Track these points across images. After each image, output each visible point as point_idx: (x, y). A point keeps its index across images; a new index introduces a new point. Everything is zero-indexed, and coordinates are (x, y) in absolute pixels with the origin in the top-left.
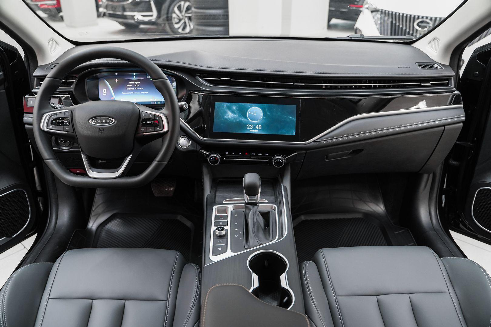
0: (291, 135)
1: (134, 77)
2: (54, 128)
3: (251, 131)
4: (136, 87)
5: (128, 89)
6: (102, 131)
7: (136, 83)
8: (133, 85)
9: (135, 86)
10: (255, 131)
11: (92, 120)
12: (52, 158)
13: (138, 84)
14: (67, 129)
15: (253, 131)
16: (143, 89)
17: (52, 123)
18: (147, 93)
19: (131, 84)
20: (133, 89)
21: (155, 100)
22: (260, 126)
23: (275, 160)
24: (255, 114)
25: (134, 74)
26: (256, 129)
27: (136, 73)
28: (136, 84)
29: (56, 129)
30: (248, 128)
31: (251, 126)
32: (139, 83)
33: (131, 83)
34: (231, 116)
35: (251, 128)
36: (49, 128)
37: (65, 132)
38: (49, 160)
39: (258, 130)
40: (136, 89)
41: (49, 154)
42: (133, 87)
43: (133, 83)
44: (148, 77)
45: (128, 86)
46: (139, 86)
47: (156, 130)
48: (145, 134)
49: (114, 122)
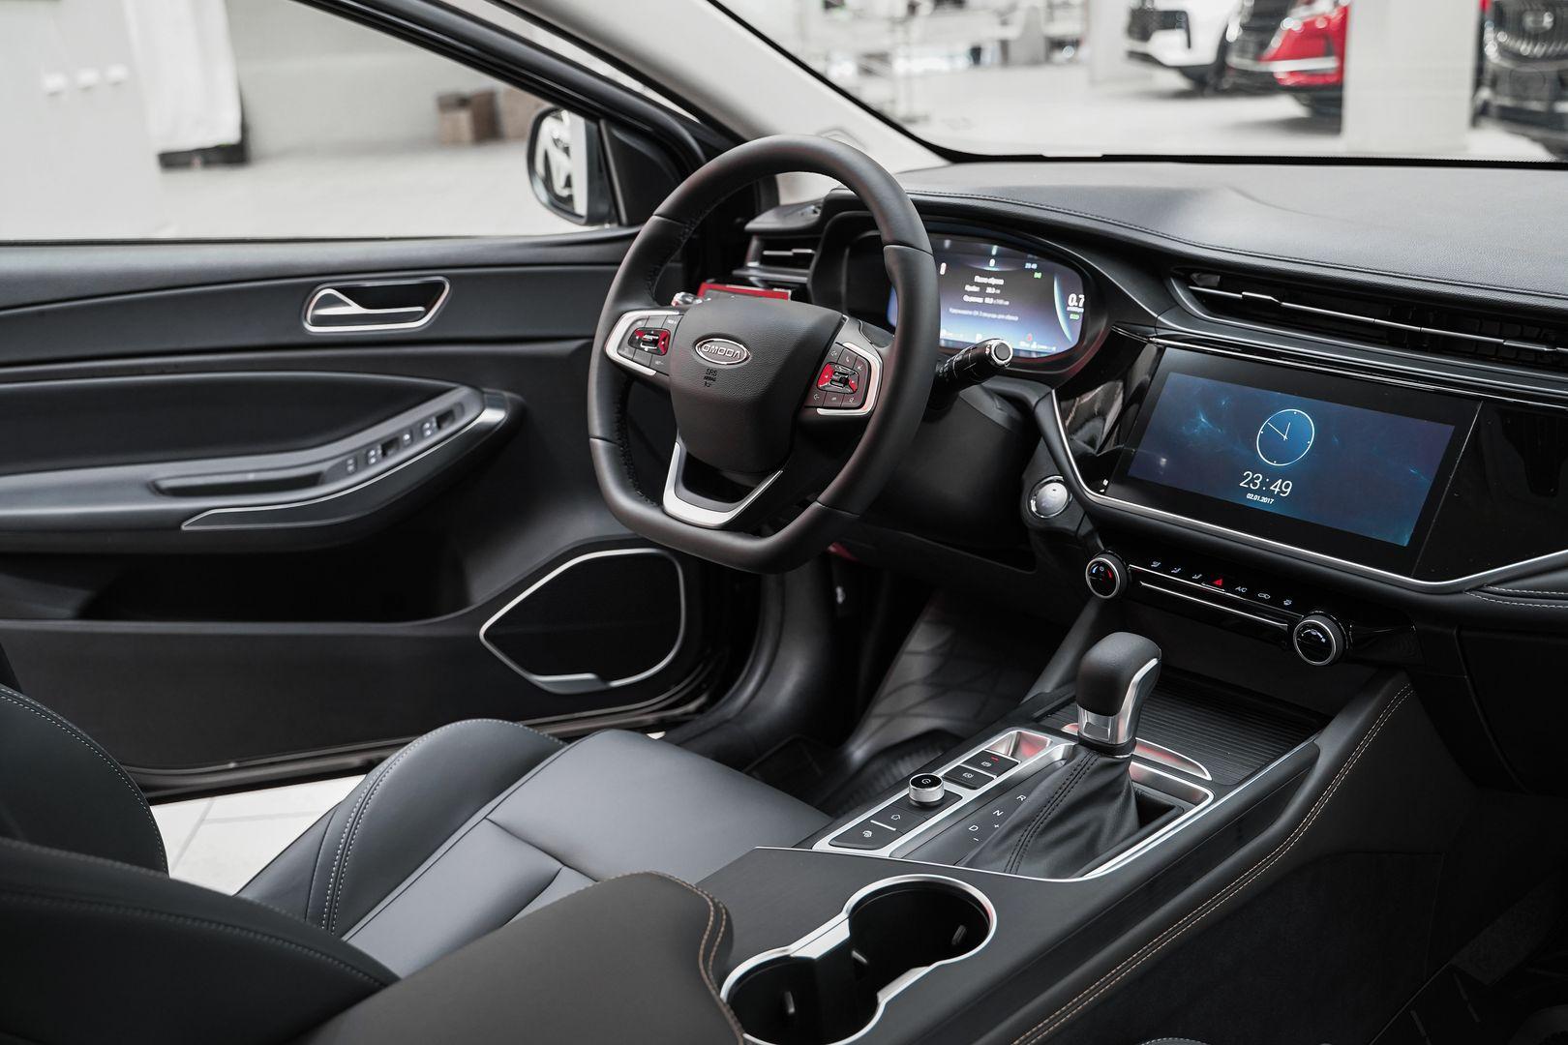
0: (1389, 540)
1: (992, 262)
2: (631, 357)
3: (1249, 496)
4: (990, 295)
5: (966, 298)
6: (710, 379)
7: (993, 281)
8: (983, 286)
9: (989, 290)
10: (1265, 500)
11: (701, 346)
12: (607, 436)
13: (996, 287)
14: (657, 363)
15: (1256, 498)
16: (1007, 303)
17: (631, 342)
18: (1016, 318)
19: (978, 284)
20: (980, 300)
21: (1034, 347)
22: (1287, 486)
23: (1305, 627)
24: (1285, 437)
25: (995, 250)
26: (1270, 494)
27: (1004, 249)
28: (991, 285)
29: (635, 358)
30: (1241, 484)
31: (1258, 478)
32: (1001, 282)
33: (978, 279)
34: (1203, 429)
35: (1255, 485)
36: (620, 352)
37: (651, 372)
38: (599, 442)
39: (1277, 497)
40: (989, 301)
41: (602, 425)
42: (982, 294)
43: (985, 280)
44: (1028, 266)
45: (968, 288)
46: (998, 292)
47: (844, 404)
48: (821, 411)
49: (746, 359)
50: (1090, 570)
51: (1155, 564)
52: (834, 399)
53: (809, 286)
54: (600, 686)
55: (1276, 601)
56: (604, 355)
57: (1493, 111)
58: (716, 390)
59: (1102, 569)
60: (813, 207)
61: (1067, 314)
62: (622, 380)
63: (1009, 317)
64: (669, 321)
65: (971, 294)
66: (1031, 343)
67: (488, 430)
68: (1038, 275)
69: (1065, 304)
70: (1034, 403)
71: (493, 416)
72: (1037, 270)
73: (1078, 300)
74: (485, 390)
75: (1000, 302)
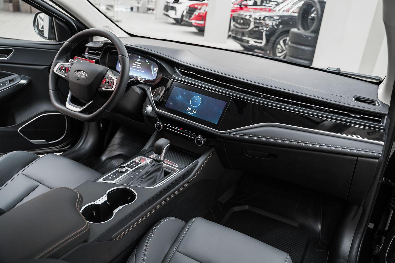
0: (214, 123)
1: (139, 59)
2: (60, 73)
3: (188, 112)
4: (138, 66)
5: (133, 66)
6: (78, 80)
7: (139, 63)
8: (137, 64)
9: (138, 65)
10: (191, 113)
11: (77, 72)
12: (53, 90)
13: (140, 64)
14: (66, 74)
15: (190, 113)
16: (142, 68)
17: (60, 69)
18: (143, 72)
19: (136, 64)
20: (136, 67)
22: (195, 111)
23: (197, 138)
24: (196, 101)
25: (140, 57)
26: (192, 112)
27: (141, 57)
28: (138, 64)
30: (187, 110)
31: (190, 109)
32: (141, 64)
33: (136, 62)
34: (180, 98)
35: (189, 110)
36: (57, 71)
37: (64, 76)
38: (51, 91)
39: (193, 113)
40: (138, 67)
41: (52, 87)
42: (137, 66)
43: (137, 63)
44: (146, 61)
45: (134, 64)
46: (140, 66)
47: (108, 88)
48: (103, 89)
49: (87, 76)
50: (156, 125)
51: (169, 124)
52: (106, 86)
53: (99, 60)
54: (47, 143)
55: (192, 133)
56: (53, 72)
57: (232, 37)
58: (79, 82)
59: (159, 125)
60: (101, 43)
61: (154, 72)
62: (57, 78)
63: (142, 71)
64: (69, 66)
65: (134, 65)
66: (146, 77)
67: (22, 84)
68: (148, 63)
69: (154, 70)
70: (146, 90)
71: (24, 82)
72: (148, 62)
73: (156, 69)
74: (22, 75)
75: (140, 68)
